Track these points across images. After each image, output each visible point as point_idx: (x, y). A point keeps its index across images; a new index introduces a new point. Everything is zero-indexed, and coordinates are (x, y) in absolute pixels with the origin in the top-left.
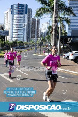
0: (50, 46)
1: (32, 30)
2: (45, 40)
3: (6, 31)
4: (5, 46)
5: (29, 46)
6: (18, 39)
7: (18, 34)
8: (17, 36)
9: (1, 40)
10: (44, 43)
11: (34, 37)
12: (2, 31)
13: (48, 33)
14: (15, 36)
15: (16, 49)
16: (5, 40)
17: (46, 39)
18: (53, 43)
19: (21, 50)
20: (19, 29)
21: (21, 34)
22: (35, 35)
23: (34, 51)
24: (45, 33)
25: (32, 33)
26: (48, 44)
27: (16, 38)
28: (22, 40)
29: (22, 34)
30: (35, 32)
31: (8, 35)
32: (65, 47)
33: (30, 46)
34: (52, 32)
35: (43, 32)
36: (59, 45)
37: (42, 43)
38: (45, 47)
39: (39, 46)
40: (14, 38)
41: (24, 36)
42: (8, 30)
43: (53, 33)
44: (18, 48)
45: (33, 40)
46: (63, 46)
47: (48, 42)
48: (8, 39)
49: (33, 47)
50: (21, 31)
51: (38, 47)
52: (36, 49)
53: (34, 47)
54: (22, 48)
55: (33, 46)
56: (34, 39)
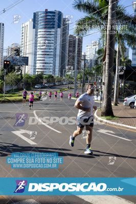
0: (100, 83)
1: (69, 56)
2: (92, 74)
3: (24, 57)
4: (21, 84)
5: (64, 83)
6: (45, 70)
7: (45, 63)
8: (43, 66)
10: (90, 78)
12: (18, 57)
13: (96, 61)
14: (39, 65)
15: (42, 88)
16: (23, 73)
17: (94, 72)
18: (107, 78)
19: (49, 90)
20: (46, 54)
21: (50, 63)
22: (74, 65)
24: (91, 60)
25: (68, 61)
26: (97, 80)
27: (41, 69)
28: (51, 73)
29: (52, 62)
30: (74, 59)
31: (27, 64)
32: (127, 85)
33: (66, 84)
34: (104, 59)
35: (88, 59)
36: (117, 81)
37: (87, 79)
39: (82, 84)
40: (37, 70)
41: (55, 66)
43: (107, 60)
44: (45, 87)
45: (72, 73)
46: (123, 85)
48: (28, 70)
49: (70, 86)
50: (50, 58)
51: (79, 85)
52: (76, 89)
53: (73, 86)
54: (52, 86)
55: (72, 83)
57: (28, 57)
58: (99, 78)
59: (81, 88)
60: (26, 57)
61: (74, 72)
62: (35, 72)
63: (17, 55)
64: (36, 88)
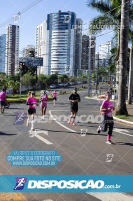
0: (114, 82)
1: (82, 56)
2: (105, 73)
3: (39, 58)
4: (37, 84)
5: (78, 83)
6: (60, 71)
7: (60, 63)
8: (58, 66)
9: (31, 72)
10: (103, 78)
11: (87, 68)
12: (33, 58)
13: (110, 60)
14: (53, 66)
15: (56, 88)
16: (38, 73)
17: (107, 71)
18: (120, 77)
19: (63, 90)
20: (60, 55)
21: (64, 63)
22: (88, 64)
23: (86, 91)
24: (105, 60)
25: (82, 60)
26: (110, 79)
27: (56, 69)
29: (66, 62)
30: (87, 58)
31: (42, 65)
33: (80, 84)
34: (117, 58)
35: (102, 58)
36: (131, 80)
37: (101, 78)
38: (105, 84)
39: (96, 83)
40: (52, 70)
42: (42, 57)
43: (120, 59)
44: (60, 87)
45: (85, 72)
47: (110, 77)
48: (42, 71)
49: (84, 85)
50: (64, 58)
51: (93, 84)
52: (90, 89)
53: (87, 85)
54: (66, 86)
55: (85, 82)
56: (87, 70)
57: (43, 58)
58: (113, 77)
59: (95, 87)
60: (40, 58)
61: (88, 72)
62: (49, 72)
63: (32, 56)
64: (51, 88)
